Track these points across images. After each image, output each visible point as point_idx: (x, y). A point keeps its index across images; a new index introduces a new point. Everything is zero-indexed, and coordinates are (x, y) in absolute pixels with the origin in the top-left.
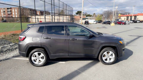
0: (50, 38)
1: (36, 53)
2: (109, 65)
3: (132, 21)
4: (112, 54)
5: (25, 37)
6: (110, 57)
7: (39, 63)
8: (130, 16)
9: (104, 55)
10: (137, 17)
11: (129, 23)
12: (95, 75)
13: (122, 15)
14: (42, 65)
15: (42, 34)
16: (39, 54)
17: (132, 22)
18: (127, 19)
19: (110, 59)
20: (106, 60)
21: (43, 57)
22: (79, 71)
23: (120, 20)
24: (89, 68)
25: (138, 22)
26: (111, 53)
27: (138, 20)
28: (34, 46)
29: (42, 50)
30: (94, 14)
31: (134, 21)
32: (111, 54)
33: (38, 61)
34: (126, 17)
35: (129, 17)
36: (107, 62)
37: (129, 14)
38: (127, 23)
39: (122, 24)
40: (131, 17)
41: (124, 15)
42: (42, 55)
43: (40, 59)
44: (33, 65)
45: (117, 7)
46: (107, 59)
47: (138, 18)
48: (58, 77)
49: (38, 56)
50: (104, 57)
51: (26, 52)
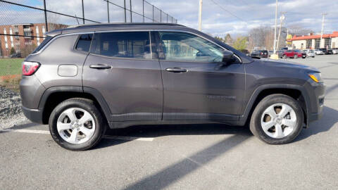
0: (109, 68)
1: (70, 112)
2: (280, 144)
3: (321, 50)
4: (289, 113)
5: (37, 64)
6: (284, 122)
7: (79, 140)
8: (316, 39)
9: (266, 115)
10: (333, 40)
11: (312, 55)
12: (243, 173)
13: (294, 38)
14: (87, 144)
15: (84, 56)
16: (79, 115)
17: (319, 52)
18: (309, 46)
19: (283, 127)
20: (272, 130)
21: (91, 122)
22: (195, 161)
23: (290, 48)
24: (223, 152)
25: (334, 52)
26: (285, 108)
27: (334, 49)
28: (62, 89)
29: (86, 102)
30: (229, 35)
31: (324, 50)
32: (286, 113)
33: (74, 134)
34: (304, 42)
35: (313, 41)
36: (275, 135)
37: (311, 34)
38: (309, 55)
39: (295, 56)
40: (318, 40)
41: (301, 38)
42: (87, 116)
43: (83, 129)
44: (62, 146)
45: (282, 18)
46: (274, 127)
47: (334, 43)
48: (131, 177)
49: (76, 119)
50: (265, 121)
51: (42, 108)
